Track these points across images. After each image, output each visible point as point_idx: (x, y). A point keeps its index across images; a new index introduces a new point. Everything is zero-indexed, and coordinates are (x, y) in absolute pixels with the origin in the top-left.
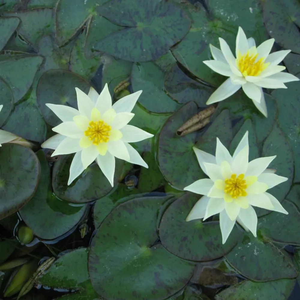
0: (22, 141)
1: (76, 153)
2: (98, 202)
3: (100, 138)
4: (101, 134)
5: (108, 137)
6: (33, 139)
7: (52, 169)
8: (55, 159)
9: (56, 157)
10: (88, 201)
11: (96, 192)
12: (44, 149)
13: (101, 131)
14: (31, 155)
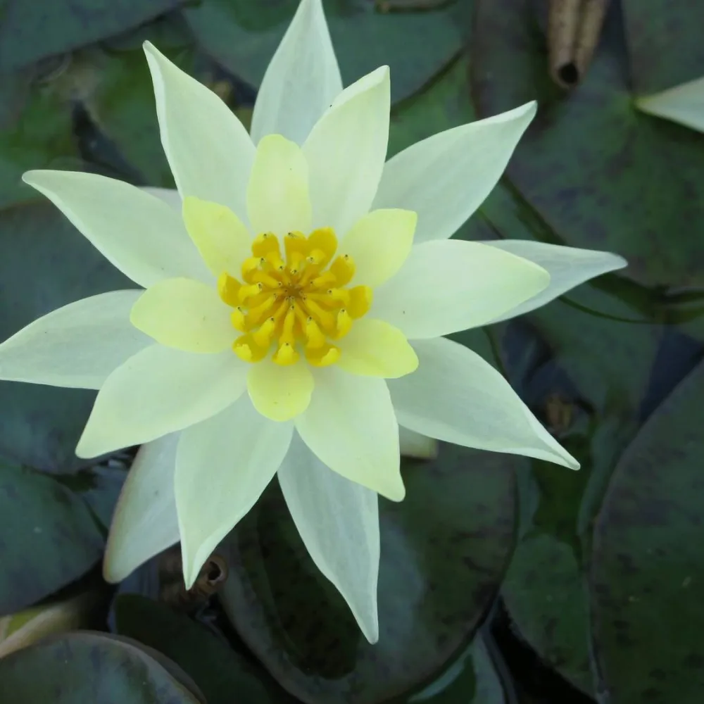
0: (18, 628)
1: (276, 475)
2: (513, 592)
3: (324, 316)
4: (315, 296)
5: (352, 284)
6: (54, 579)
7: (227, 628)
8: (213, 582)
9: (210, 569)
10: (470, 625)
11: (469, 562)
12: (126, 581)
13: (303, 283)
14: (97, 656)
